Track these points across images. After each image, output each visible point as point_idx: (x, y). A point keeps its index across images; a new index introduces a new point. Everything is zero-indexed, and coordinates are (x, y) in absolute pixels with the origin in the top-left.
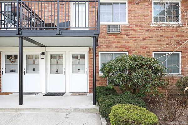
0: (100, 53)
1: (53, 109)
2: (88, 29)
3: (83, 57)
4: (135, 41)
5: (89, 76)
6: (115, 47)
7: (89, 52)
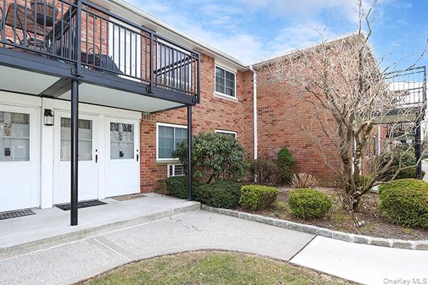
0: (158, 124)
1: (147, 217)
2: (139, 81)
3: (129, 128)
4: (199, 112)
5: (141, 163)
6: (178, 118)
7: (142, 121)
